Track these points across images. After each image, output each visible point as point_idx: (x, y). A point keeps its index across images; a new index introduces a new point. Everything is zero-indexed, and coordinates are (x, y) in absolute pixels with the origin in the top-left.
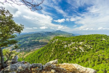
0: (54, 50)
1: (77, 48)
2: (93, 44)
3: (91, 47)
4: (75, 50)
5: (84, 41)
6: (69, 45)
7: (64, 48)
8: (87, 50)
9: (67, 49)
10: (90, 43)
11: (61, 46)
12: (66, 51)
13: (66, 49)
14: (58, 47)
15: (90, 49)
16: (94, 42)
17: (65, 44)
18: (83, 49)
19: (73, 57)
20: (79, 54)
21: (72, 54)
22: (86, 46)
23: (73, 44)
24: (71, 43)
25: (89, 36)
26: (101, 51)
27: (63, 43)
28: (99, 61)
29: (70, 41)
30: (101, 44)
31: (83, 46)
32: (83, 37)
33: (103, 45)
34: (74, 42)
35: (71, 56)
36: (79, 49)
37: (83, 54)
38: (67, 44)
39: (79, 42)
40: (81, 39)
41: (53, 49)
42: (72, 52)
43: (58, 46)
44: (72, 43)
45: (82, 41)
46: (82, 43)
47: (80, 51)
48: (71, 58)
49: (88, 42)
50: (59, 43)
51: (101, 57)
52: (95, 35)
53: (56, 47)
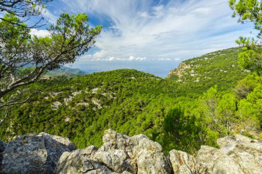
0: (16, 125)
1: (86, 104)
2: (117, 89)
3: (114, 96)
4: (83, 110)
5: (102, 85)
6: (67, 101)
7: (53, 112)
8: (108, 104)
9: (63, 112)
10: (111, 88)
11: (43, 108)
12: (59, 117)
13: (60, 112)
14: (33, 112)
15: (112, 100)
16: (119, 85)
17: (54, 101)
18: (99, 103)
19: (80, 128)
20: (92, 115)
21: (77, 120)
22: (104, 94)
23: (77, 95)
24: (71, 93)
25: (111, 73)
26: (128, 99)
27: (47, 98)
28: (124, 118)
29: (69, 89)
30: (129, 87)
31: (100, 96)
32: (100, 77)
33: (131, 89)
34: (78, 90)
35: (73, 127)
36: (92, 105)
37: (100, 114)
38: (60, 99)
39: (90, 89)
40: (96, 82)
41: (12, 124)
42: (75, 116)
43: (30, 111)
44: (75, 94)
45: (97, 86)
46: (97, 89)
47: (94, 109)
48: (73, 131)
49: (109, 85)
50: (33, 100)
51: (127, 110)
52: (120, 71)
53: (21, 114)
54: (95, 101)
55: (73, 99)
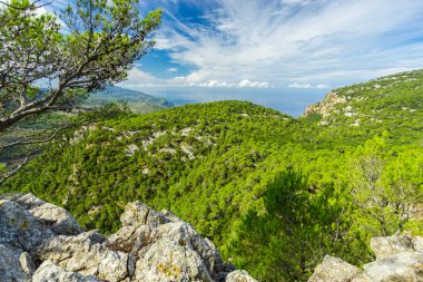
0: (80, 172)
1: (173, 151)
2: (218, 131)
3: (213, 141)
4: (167, 159)
5: (196, 123)
6: (146, 145)
7: (127, 158)
8: (204, 153)
9: (140, 159)
10: (210, 129)
11: (115, 153)
12: (135, 166)
13: (136, 160)
14: (101, 157)
15: (210, 148)
16: (222, 126)
17: (128, 143)
18: (191, 150)
19: (162, 184)
20: (181, 167)
21: (158, 173)
22: (199, 138)
23: (161, 137)
24: (151, 134)
25: (210, 105)
26: (235, 148)
27: (120, 139)
28: (226, 176)
29: (150, 128)
30: (238, 129)
31: (192, 141)
32: (194, 111)
33: (240, 132)
34: (162, 129)
35: (153, 182)
36: (181, 154)
37: (192, 167)
38: (137, 141)
39: (179, 128)
40: (188, 119)
41: (75, 170)
42: (156, 166)
43: (98, 154)
44: (158, 135)
45: (189, 125)
46: (189, 129)
47: (183, 159)
48: (153, 188)
49: (207, 124)
50: (102, 140)
51: (232, 164)
52: (226, 103)
53: (87, 158)
54: (185, 148)
55: (155, 143)
